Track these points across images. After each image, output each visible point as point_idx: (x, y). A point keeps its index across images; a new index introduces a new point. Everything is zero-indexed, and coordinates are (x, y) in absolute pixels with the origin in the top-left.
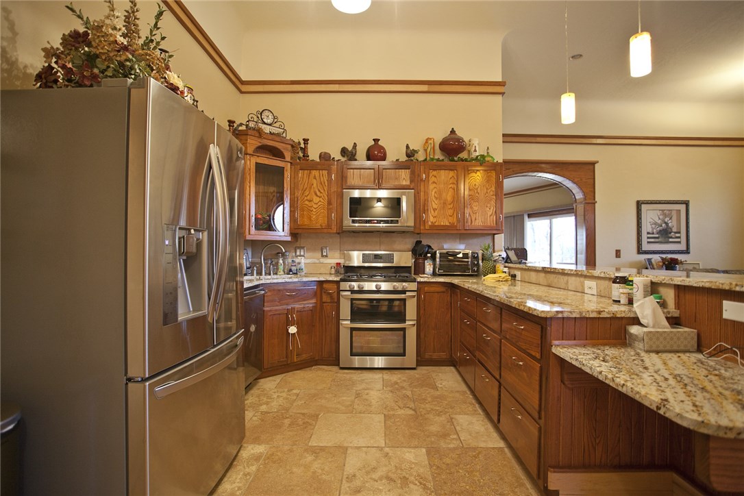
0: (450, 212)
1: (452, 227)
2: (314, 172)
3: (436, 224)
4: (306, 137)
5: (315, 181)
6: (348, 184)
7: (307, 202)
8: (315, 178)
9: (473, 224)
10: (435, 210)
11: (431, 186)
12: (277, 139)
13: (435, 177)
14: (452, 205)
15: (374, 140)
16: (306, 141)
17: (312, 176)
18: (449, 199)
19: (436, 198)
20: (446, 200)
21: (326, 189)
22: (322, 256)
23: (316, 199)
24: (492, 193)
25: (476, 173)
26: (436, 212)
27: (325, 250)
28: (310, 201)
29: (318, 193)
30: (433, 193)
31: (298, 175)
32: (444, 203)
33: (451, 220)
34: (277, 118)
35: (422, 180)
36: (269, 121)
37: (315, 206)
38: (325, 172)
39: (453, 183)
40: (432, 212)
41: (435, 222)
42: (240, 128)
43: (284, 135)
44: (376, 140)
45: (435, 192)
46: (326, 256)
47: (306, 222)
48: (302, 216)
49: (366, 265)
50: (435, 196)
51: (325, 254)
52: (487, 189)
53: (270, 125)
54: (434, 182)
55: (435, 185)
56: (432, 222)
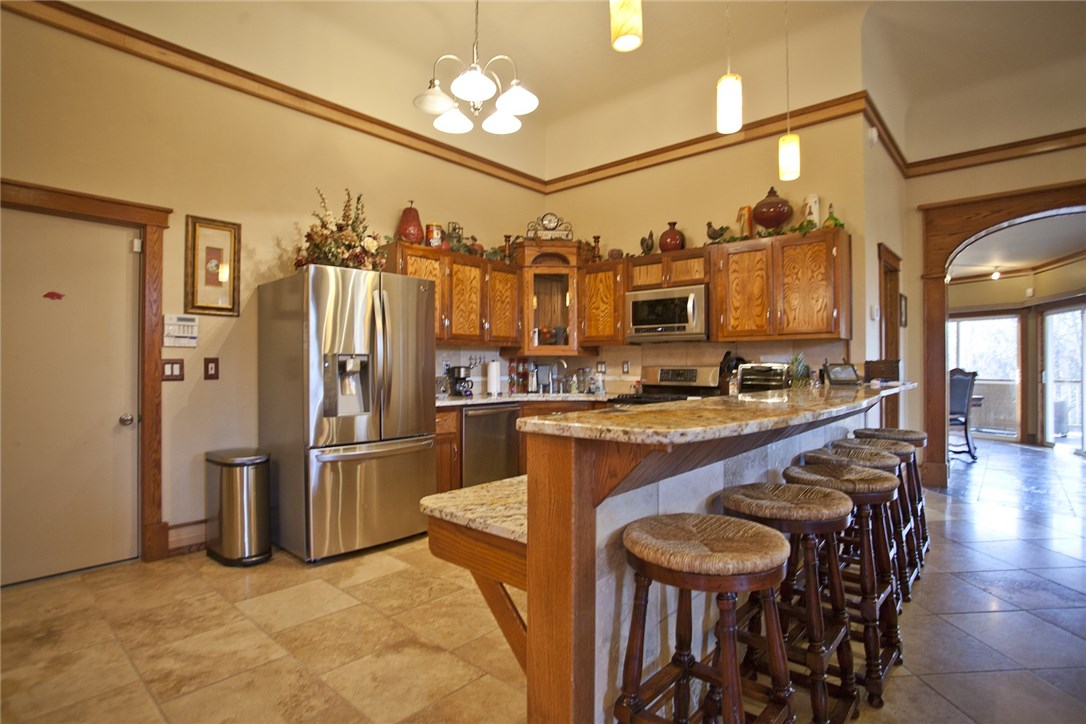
0: (757, 310)
1: (760, 330)
2: (601, 275)
3: (739, 328)
4: (597, 235)
5: (601, 285)
6: (635, 284)
7: (594, 311)
8: (601, 281)
9: (791, 325)
10: (736, 309)
11: (732, 277)
12: (558, 244)
13: (737, 263)
14: (759, 301)
15: (670, 224)
16: (597, 239)
17: (598, 280)
18: (756, 291)
19: (739, 293)
20: (752, 294)
21: (612, 292)
22: (624, 373)
23: (603, 307)
24: (820, 277)
25: (795, 249)
26: (739, 311)
27: (626, 366)
28: (597, 309)
29: (605, 299)
30: (734, 285)
31: (584, 280)
32: (750, 299)
33: (759, 321)
34: (562, 220)
35: (719, 270)
36: (553, 225)
37: (602, 314)
38: (611, 274)
39: (761, 269)
40: (734, 312)
41: (737, 326)
42: (518, 241)
43: (570, 237)
44: (673, 225)
45: (737, 285)
46: (627, 372)
47: (594, 333)
48: (590, 326)
49: (664, 383)
50: (736, 290)
51: (626, 370)
52: (813, 272)
53: (554, 229)
54: (735, 271)
55: (736, 275)
56: (733, 327)
